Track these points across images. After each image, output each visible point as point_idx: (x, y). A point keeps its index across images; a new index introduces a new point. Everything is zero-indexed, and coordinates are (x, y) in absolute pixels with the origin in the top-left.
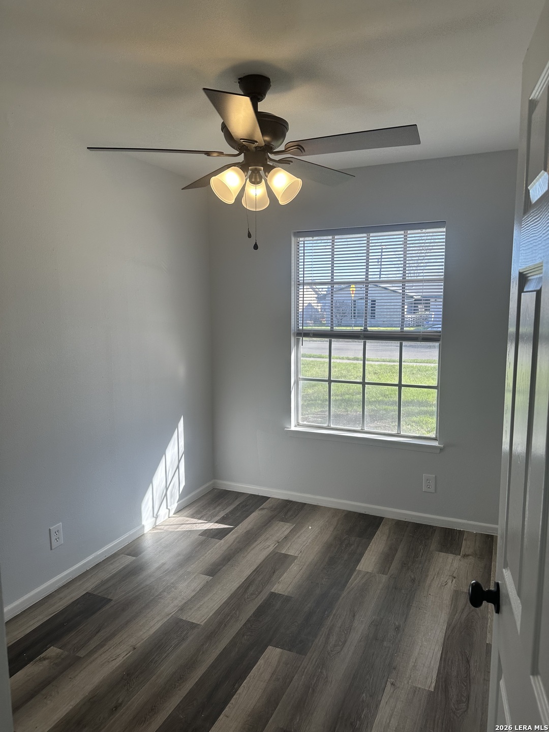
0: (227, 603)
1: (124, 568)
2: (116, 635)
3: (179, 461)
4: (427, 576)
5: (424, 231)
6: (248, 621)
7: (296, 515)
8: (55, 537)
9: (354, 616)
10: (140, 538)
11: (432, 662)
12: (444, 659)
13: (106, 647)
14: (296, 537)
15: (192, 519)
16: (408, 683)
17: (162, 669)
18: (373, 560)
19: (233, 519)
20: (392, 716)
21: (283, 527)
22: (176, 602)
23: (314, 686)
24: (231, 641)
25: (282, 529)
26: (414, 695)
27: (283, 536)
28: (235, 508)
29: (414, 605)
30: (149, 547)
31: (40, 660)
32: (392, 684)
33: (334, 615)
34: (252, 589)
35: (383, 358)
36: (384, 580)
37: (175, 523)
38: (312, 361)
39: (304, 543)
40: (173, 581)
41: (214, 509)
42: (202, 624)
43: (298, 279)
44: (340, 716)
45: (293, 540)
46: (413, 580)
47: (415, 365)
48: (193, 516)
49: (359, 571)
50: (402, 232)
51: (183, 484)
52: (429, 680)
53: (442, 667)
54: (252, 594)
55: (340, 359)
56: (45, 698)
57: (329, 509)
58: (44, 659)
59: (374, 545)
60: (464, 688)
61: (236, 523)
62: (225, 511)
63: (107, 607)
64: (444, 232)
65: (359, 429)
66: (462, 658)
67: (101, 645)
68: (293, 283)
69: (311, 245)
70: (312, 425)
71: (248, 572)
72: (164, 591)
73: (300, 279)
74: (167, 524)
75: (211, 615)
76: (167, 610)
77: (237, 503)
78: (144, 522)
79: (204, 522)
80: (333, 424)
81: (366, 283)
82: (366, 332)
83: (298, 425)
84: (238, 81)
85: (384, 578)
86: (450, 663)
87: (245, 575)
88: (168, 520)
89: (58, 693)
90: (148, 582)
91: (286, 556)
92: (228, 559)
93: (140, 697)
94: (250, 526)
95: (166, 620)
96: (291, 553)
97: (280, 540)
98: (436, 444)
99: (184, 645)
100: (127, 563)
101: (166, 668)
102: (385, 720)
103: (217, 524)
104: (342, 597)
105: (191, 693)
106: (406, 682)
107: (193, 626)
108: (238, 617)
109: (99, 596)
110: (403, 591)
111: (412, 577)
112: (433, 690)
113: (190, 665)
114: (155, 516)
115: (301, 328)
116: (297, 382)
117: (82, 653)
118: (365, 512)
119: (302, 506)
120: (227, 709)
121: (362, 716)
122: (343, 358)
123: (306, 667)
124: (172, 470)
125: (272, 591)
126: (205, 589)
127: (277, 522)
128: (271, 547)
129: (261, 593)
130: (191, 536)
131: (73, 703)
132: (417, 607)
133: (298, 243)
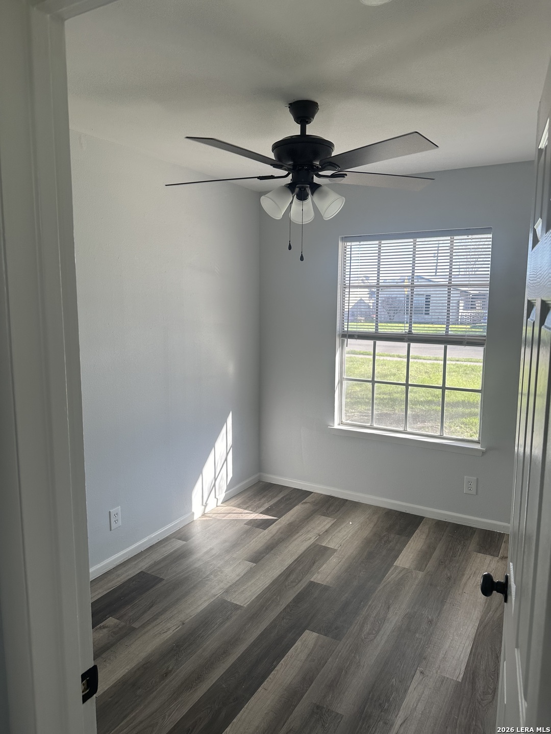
0: (268, 589)
1: (175, 551)
2: (167, 611)
3: (227, 454)
4: (463, 575)
5: (470, 237)
6: (288, 606)
7: (339, 510)
8: (114, 519)
9: (389, 608)
10: (190, 524)
11: (462, 656)
12: (474, 654)
13: (158, 621)
14: (337, 531)
15: (239, 509)
16: (437, 673)
17: (208, 643)
18: (411, 557)
19: (278, 510)
20: (419, 700)
21: (325, 521)
22: (222, 585)
23: (347, 668)
24: (271, 623)
25: (323, 523)
26: (442, 684)
27: (324, 529)
28: (279, 501)
29: (448, 601)
30: (198, 533)
31: (100, 628)
32: (422, 672)
33: (370, 606)
34: (292, 577)
35: (435, 356)
36: (420, 577)
37: (222, 512)
38: (362, 358)
39: (345, 538)
40: (219, 565)
41: (260, 500)
42: (245, 606)
43: (345, 282)
44: (370, 697)
45: (333, 534)
46: (449, 578)
47: (469, 365)
48: (239, 506)
49: (397, 567)
50: (449, 238)
51: (230, 475)
52: (458, 671)
53: (471, 660)
54: (292, 582)
55: (390, 356)
56: (105, 661)
57: (370, 506)
58: (104, 627)
59: (412, 543)
60: (492, 681)
61: (280, 515)
62: (269, 503)
63: (160, 585)
64: (490, 238)
65: (401, 429)
66: (492, 654)
67: (155, 618)
68: (339, 286)
69: (358, 249)
70: (355, 424)
71: (289, 561)
72: (211, 574)
73: (346, 282)
74: (214, 512)
75: (254, 598)
76: (213, 591)
77: (281, 496)
78: (194, 510)
79: (250, 512)
80: (376, 422)
81: (412, 287)
82: (410, 335)
83: (342, 423)
84: (288, 105)
85: (421, 575)
86: (479, 657)
87: (286, 564)
88: (216, 509)
89: (116, 657)
90: (197, 565)
91: (326, 549)
92: (271, 548)
93: (187, 666)
94: (292, 519)
95: (212, 600)
96: (331, 546)
97: (321, 533)
98: (478, 447)
99: (228, 624)
100: (177, 547)
101: (211, 643)
102: (412, 704)
103: (261, 515)
104: (378, 590)
105: (234, 665)
106: (435, 671)
107: (237, 607)
108: (279, 602)
109: (153, 575)
110: (438, 588)
111: (449, 575)
112: (460, 681)
113: (233, 642)
114: (204, 504)
115: (346, 329)
116: (341, 382)
117: (136, 625)
118: (406, 511)
119: (344, 502)
120: (265, 683)
121: (391, 699)
122: (393, 356)
123: (341, 651)
124: (221, 462)
125: (312, 580)
126: (249, 575)
127: (319, 516)
128: (313, 539)
129: (301, 582)
130: (237, 525)
131: (129, 667)
132: (450, 603)
133: (346, 247)
